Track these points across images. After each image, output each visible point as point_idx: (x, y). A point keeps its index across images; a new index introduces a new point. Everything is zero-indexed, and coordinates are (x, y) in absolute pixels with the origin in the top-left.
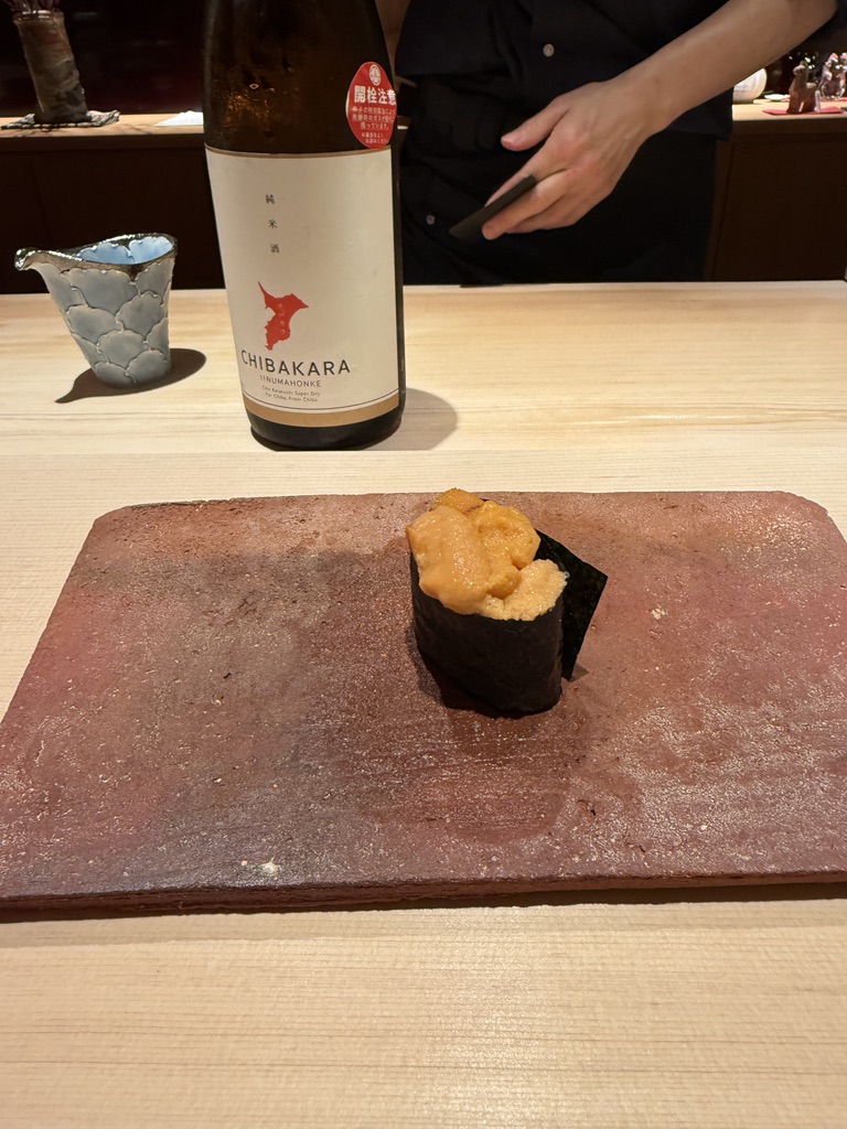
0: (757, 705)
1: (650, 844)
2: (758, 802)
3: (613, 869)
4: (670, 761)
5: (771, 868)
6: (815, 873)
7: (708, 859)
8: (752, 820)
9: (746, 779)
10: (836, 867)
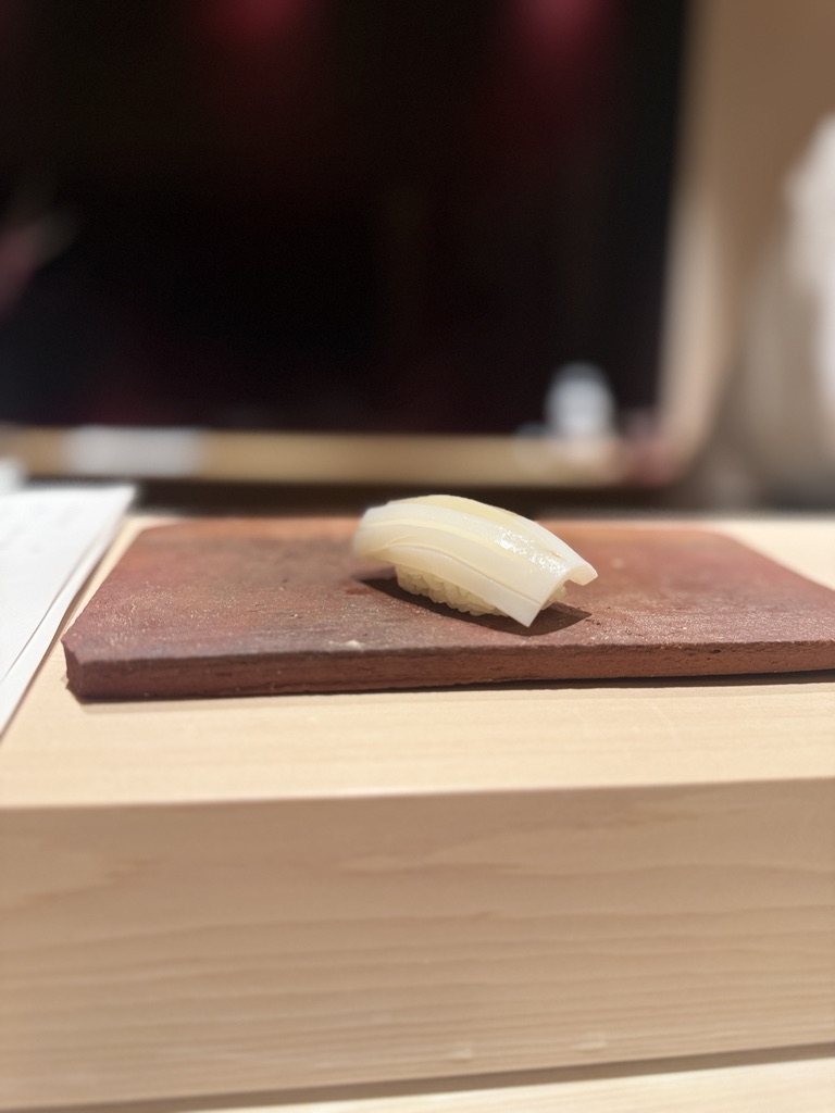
2: (721, 622)
3: (623, 642)
4: (651, 609)
5: (739, 641)
6: (770, 643)
10: (784, 640)
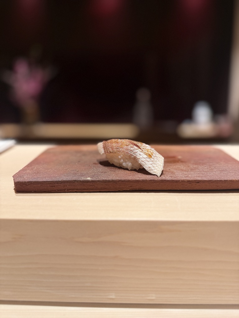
0: (202, 165)
1: (177, 177)
4: (182, 170)
5: (206, 180)
6: (216, 180)
7: (190, 178)
8: (201, 175)
9: (200, 172)
10: (221, 179)
